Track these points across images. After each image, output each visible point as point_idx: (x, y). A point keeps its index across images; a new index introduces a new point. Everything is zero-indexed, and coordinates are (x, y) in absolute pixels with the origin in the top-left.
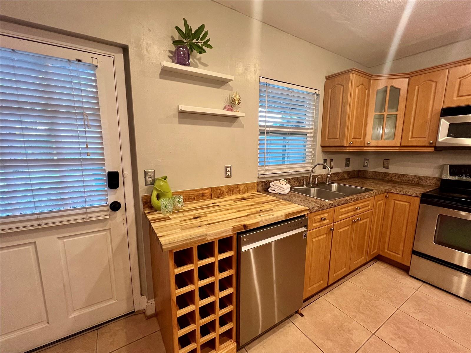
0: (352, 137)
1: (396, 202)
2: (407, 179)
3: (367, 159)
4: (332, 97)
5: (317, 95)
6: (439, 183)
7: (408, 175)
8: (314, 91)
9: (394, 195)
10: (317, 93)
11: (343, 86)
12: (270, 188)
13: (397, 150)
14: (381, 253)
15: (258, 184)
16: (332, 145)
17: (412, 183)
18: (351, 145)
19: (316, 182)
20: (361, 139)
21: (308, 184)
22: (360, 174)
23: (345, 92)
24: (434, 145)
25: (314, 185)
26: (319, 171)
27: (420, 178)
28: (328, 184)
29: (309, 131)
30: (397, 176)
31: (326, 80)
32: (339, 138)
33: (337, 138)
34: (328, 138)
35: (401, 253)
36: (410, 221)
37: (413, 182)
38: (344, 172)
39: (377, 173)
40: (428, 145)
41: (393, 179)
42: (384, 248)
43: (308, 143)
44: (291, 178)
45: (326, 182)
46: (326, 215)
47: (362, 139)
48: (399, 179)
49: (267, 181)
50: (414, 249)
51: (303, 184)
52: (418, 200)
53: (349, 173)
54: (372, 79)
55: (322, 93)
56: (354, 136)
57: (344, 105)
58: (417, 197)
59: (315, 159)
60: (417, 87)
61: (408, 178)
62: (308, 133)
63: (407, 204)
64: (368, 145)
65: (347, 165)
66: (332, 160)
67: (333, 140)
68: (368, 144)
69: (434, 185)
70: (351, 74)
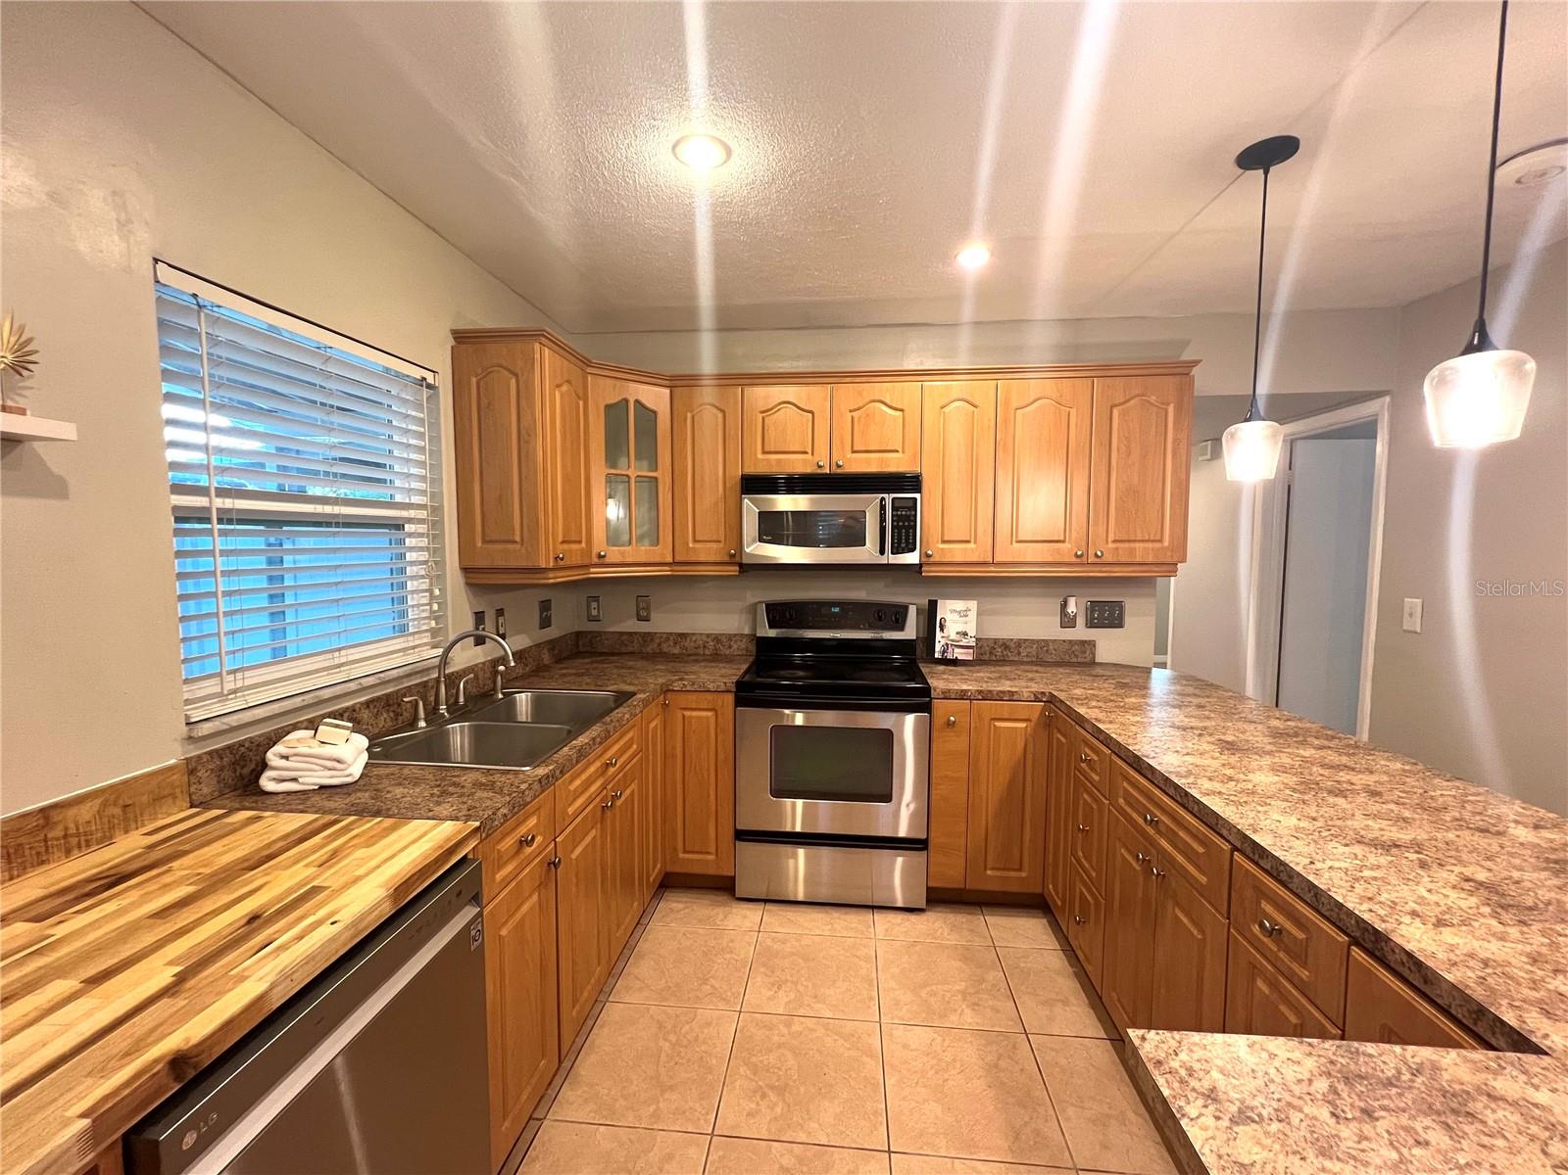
0: (560, 540)
1: (687, 713)
2: (692, 644)
3: (596, 599)
4: (483, 405)
5: (429, 386)
6: (753, 648)
7: (694, 634)
8: (418, 373)
9: (683, 696)
10: (430, 380)
11: (516, 375)
12: (268, 774)
13: (666, 571)
14: (669, 869)
15: (192, 772)
16: (500, 563)
17: (704, 654)
18: (561, 563)
19: (462, 700)
20: (580, 542)
21: (432, 714)
22: (580, 643)
23: (524, 394)
24: (737, 559)
25: (458, 713)
26: (466, 656)
27: (717, 638)
28: (500, 696)
29: (412, 513)
30: (672, 638)
31: (452, 342)
32: (522, 539)
33: (515, 542)
34: (484, 541)
35: (713, 849)
36: (721, 756)
37: (707, 652)
38: (538, 646)
39: (625, 637)
40: (726, 559)
41: (665, 648)
42: (675, 850)
43: (410, 556)
44: (361, 704)
45: (494, 689)
46: (533, 821)
47: (583, 545)
48: (678, 647)
49: (241, 744)
50: (739, 827)
51: (416, 719)
52: (730, 698)
53: (552, 644)
54: (589, 370)
55: (444, 383)
56: (564, 537)
57: (525, 437)
58: (728, 691)
59: (445, 616)
60: (689, 415)
61: (695, 641)
62: (410, 520)
63: (710, 714)
64: (602, 561)
65: (545, 623)
66: (500, 612)
67: (500, 546)
68: (600, 557)
69: (744, 652)
70: (537, 346)
